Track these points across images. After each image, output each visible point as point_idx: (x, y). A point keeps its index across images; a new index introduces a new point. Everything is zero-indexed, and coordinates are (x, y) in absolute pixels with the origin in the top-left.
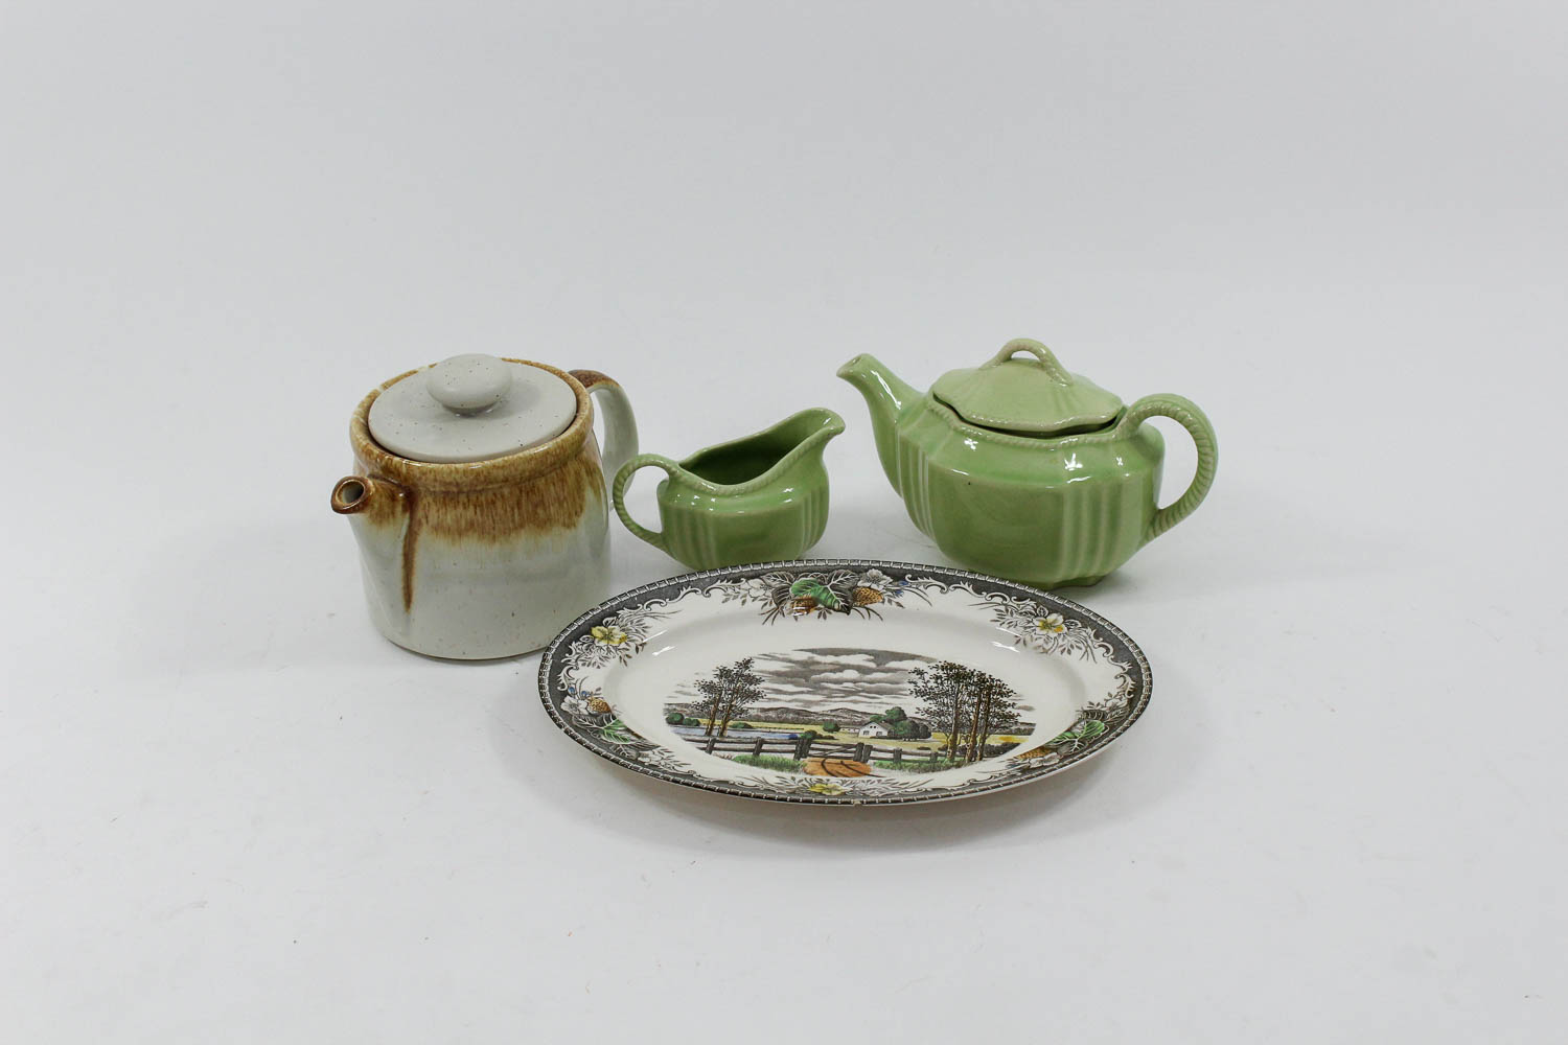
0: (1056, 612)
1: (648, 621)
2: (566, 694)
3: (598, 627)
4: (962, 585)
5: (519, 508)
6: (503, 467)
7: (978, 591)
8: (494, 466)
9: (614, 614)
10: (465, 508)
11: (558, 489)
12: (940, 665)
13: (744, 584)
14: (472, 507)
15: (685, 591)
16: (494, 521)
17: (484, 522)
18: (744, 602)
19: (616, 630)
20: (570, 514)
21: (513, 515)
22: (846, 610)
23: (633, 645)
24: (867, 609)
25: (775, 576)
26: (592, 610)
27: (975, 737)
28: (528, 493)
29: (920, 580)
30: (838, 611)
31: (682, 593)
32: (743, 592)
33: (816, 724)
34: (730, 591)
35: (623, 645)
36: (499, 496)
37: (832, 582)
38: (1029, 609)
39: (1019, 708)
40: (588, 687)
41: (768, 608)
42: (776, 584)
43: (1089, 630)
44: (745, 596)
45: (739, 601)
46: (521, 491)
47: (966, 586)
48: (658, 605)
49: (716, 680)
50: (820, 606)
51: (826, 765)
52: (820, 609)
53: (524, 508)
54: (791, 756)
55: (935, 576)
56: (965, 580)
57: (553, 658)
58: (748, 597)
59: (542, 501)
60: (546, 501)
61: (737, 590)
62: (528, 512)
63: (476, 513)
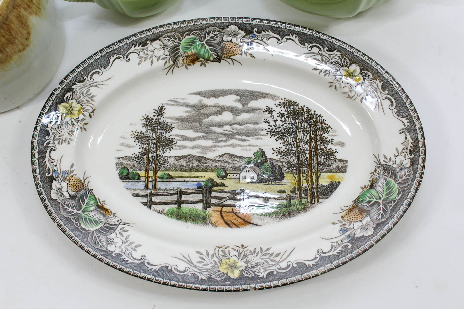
0: (355, 63)
1: (93, 90)
2: (52, 179)
3: (62, 104)
4: (291, 37)
7: (302, 42)
9: (70, 90)
11: (7, 36)
12: (282, 101)
13: (150, 47)
15: (113, 59)
18: (152, 62)
19: (74, 103)
20: (22, 43)
22: (218, 59)
23: (87, 114)
24: (232, 59)
25: (169, 37)
26: (55, 90)
27: (312, 177)
29: (264, 33)
30: (213, 61)
31: (111, 61)
32: (150, 53)
33: (212, 171)
34: (141, 54)
35: (81, 117)
37: (207, 38)
38: (337, 59)
39: (336, 144)
40: (65, 167)
41: (168, 65)
42: (170, 44)
43: (378, 82)
44: (151, 57)
45: (149, 61)
47: (294, 38)
48: (97, 74)
49: (144, 130)
50: (201, 59)
51: (223, 213)
52: (201, 61)
54: (199, 207)
55: (272, 29)
56: (293, 32)
57: (38, 144)
58: (154, 57)
61: (146, 52)
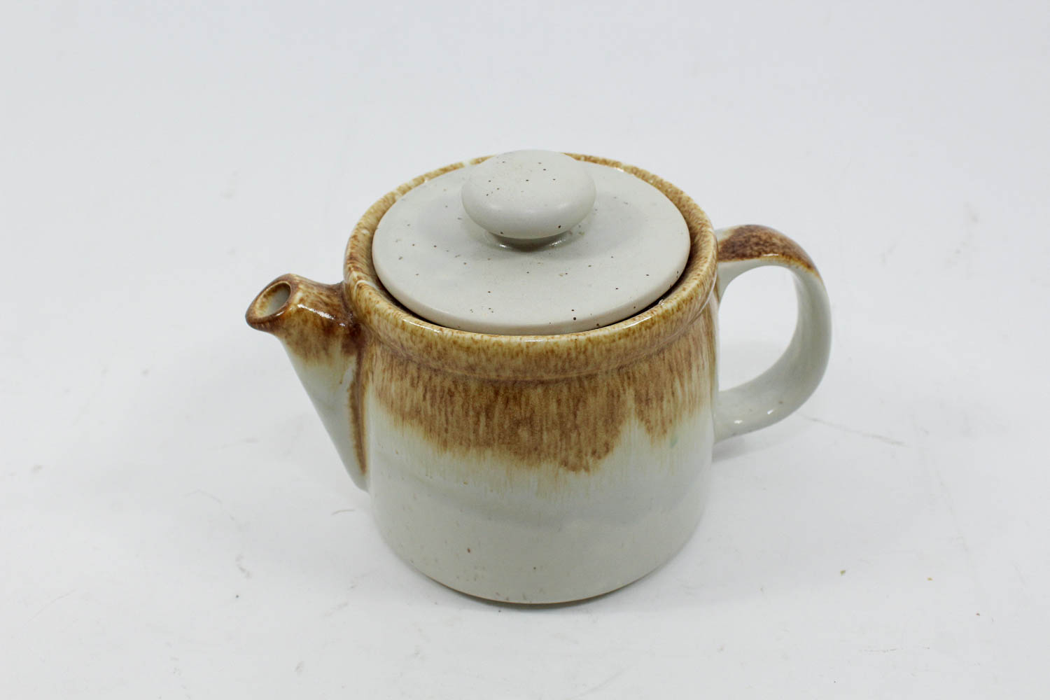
5: (488, 417)
6: (468, 349)
8: (455, 342)
10: (412, 384)
11: (564, 409)
14: (421, 390)
16: (447, 420)
17: (433, 416)
20: (580, 451)
21: (477, 423)
28: (507, 402)
36: (461, 388)
46: (497, 393)
53: (496, 420)
59: (531, 419)
60: (537, 419)
62: (501, 425)
63: (424, 397)
